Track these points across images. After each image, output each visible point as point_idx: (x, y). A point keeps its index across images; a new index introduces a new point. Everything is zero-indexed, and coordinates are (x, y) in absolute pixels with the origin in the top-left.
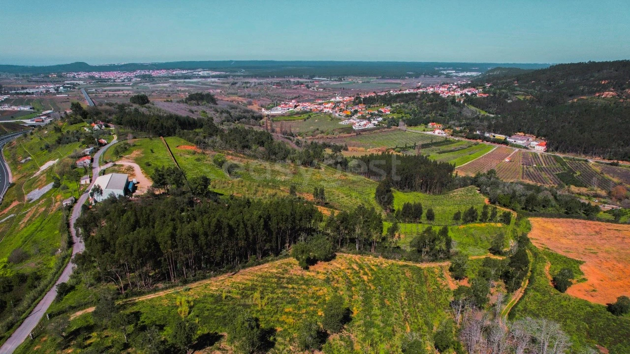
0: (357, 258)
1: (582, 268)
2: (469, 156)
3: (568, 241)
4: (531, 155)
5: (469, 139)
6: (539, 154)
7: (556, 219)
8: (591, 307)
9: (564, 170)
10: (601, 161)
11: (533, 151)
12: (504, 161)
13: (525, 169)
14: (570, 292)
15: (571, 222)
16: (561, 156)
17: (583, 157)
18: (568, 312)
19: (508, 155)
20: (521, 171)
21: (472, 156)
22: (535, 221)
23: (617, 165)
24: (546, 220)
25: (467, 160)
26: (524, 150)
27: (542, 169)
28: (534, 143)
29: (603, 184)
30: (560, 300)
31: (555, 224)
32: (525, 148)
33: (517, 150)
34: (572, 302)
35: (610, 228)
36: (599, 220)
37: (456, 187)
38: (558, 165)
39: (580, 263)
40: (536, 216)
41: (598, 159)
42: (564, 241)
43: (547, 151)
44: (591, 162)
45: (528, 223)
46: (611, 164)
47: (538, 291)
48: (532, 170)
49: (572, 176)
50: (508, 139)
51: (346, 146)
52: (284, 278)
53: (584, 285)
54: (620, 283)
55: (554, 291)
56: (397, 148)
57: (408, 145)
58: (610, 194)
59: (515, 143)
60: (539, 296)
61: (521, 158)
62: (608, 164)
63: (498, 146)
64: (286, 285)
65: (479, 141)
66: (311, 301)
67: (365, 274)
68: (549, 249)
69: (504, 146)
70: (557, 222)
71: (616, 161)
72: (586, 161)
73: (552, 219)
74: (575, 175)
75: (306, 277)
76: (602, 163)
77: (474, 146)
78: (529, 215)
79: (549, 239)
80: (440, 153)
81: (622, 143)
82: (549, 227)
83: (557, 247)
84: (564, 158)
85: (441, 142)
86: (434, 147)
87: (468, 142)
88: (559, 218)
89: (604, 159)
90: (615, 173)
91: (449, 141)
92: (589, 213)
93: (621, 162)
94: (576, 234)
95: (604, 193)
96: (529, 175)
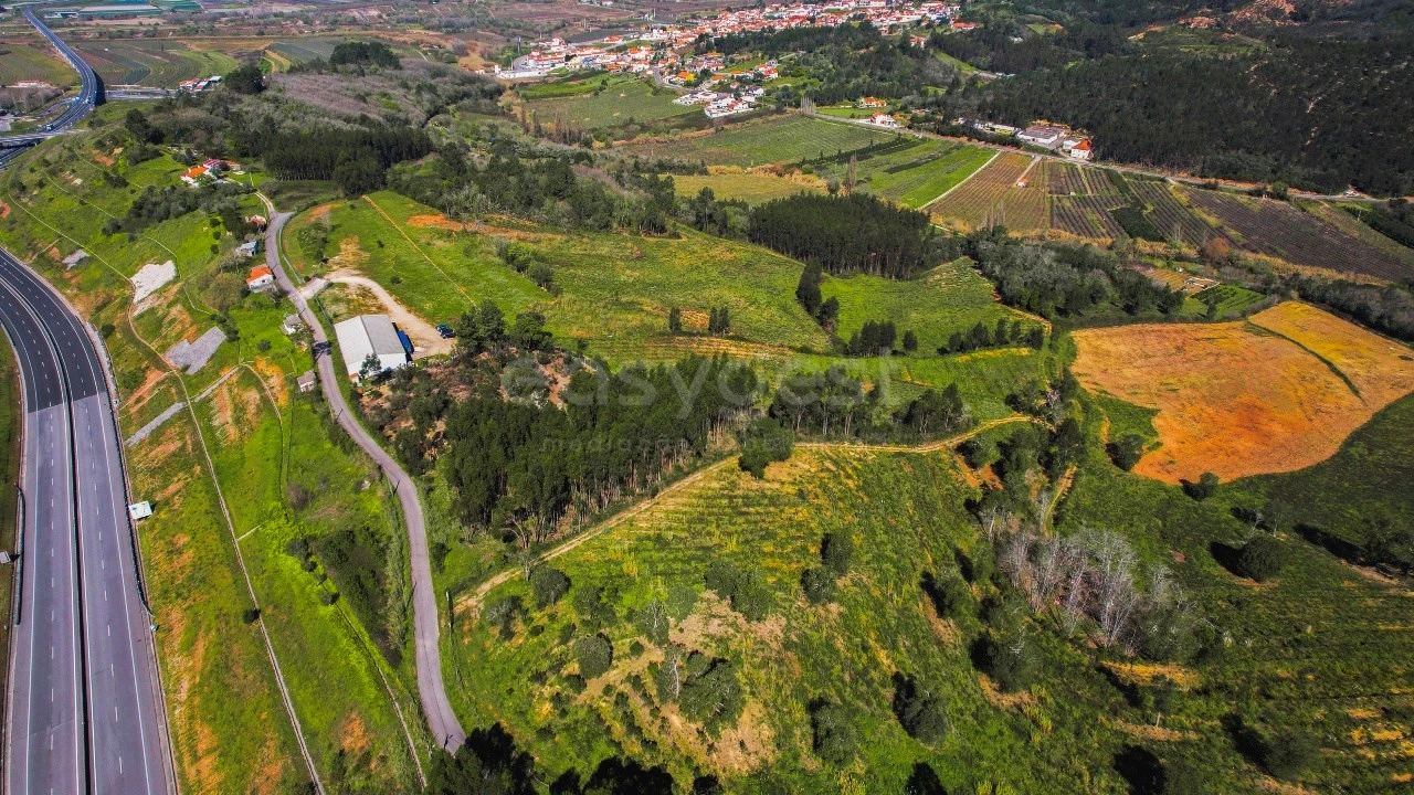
0: (825, 447)
1: (1156, 422)
2: (947, 176)
3: (1135, 372)
4: (1064, 170)
5: (943, 135)
6: (1079, 166)
7: (1116, 329)
8: (1166, 491)
9: (1126, 201)
10: (1189, 180)
11: (1069, 160)
12: (1014, 186)
13: (1056, 203)
14: (1138, 470)
15: (1140, 332)
16: (1119, 169)
17: (1156, 173)
18: (1135, 504)
19: (1023, 170)
20: (1048, 206)
21: (953, 175)
22: (1083, 338)
23: (1214, 187)
24: (1099, 331)
25: (945, 185)
26: (1051, 159)
27: (1085, 202)
28: (1070, 144)
29: (1194, 228)
30: (1124, 485)
31: (1115, 340)
32: (1053, 153)
33: (1038, 158)
34: (1140, 486)
35: (1200, 335)
36: (1184, 320)
37: (936, 261)
38: (1114, 191)
39: (1153, 413)
40: (1082, 326)
41: (1183, 176)
42: (1128, 372)
43: (1094, 160)
44: (1172, 181)
45: (1071, 342)
46: (1205, 187)
47: (1093, 474)
48: (1068, 204)
49: (1140, 214)
50: (1021, 136)
51: (703, 164)
52: (736, 497)
53: (1158, 454)
54: (1208, 443)
55: (1115, 470)
56: (804, 162)
57: (826, 155)
58: (1202, 253)
59: (1033, 143)
60: (1096, 483)
61: (1047, 178)
62: (1199, 186)
63: (1001, 150)
64: (744, 509)
65: (964, 139)
66: (793, 531)
67: (849, 477)
68: (1105, 392)
69: (1013, 150)
70: (1117, 335)
71: (1213, 180)
72: (1163, 180)
73: (1108, 329)
74: (1145, 212)
75: (769, 493)
76: (1190, 184)
77: (955, 152)
78: (1071, 327)
79: (1105, 371)
80: (891, 171)
81: (1223, 144)
82: (1104, 347)
83: (1119, 387)
84: (1124, 174)
85: (890, 144)
86: (877, 157)
87: (944, 143)
88: (1120, 325)
89: (1193, 175)
90: (1211, 205)
91: (905, 141)
92: (1168, 305)
93: (1221, 183)
94: (1147, 356)
95: (1192, 253)
96: (1062, 217)
